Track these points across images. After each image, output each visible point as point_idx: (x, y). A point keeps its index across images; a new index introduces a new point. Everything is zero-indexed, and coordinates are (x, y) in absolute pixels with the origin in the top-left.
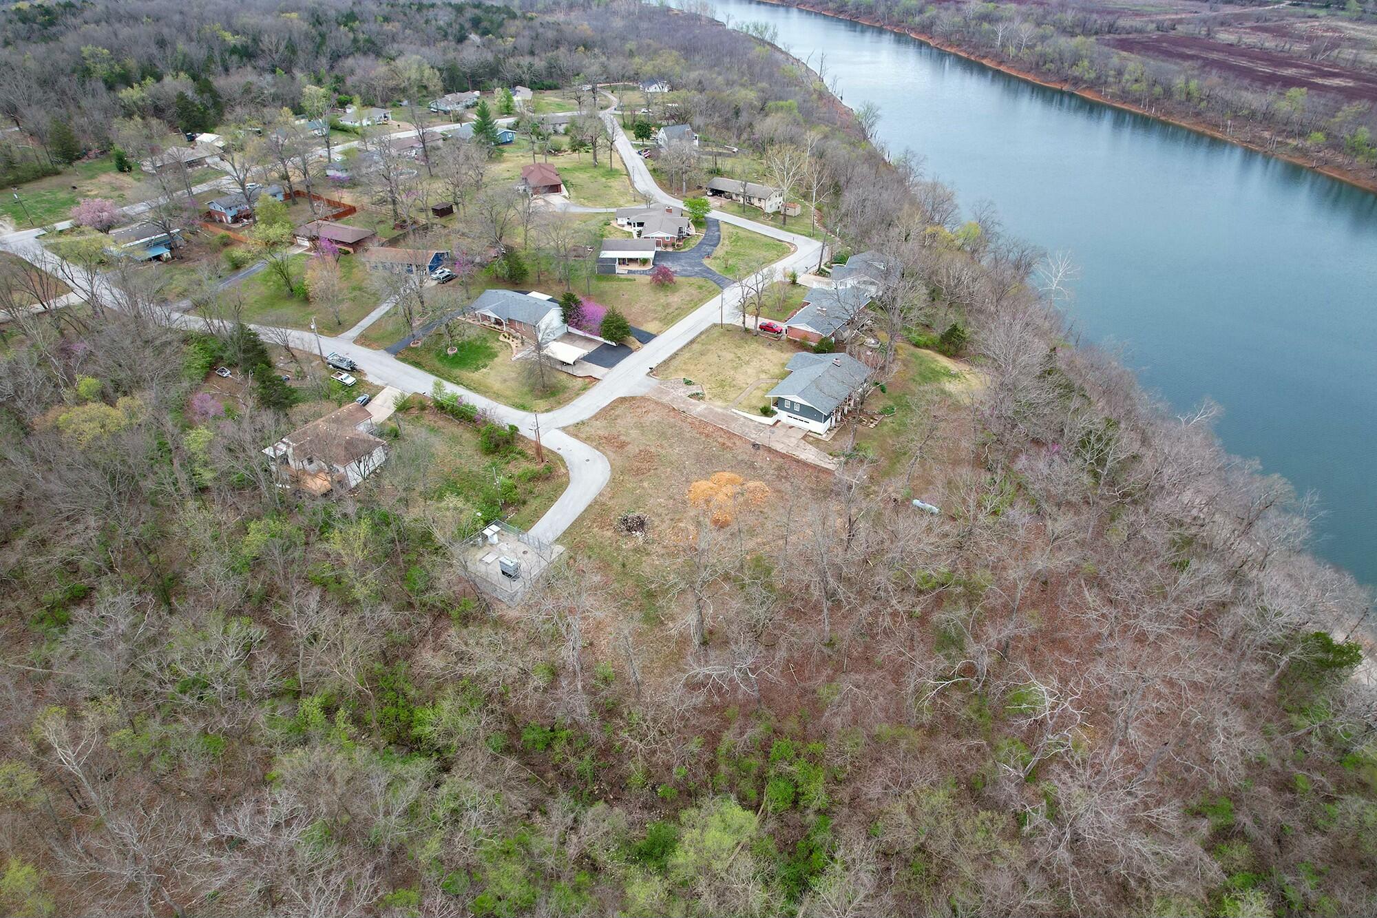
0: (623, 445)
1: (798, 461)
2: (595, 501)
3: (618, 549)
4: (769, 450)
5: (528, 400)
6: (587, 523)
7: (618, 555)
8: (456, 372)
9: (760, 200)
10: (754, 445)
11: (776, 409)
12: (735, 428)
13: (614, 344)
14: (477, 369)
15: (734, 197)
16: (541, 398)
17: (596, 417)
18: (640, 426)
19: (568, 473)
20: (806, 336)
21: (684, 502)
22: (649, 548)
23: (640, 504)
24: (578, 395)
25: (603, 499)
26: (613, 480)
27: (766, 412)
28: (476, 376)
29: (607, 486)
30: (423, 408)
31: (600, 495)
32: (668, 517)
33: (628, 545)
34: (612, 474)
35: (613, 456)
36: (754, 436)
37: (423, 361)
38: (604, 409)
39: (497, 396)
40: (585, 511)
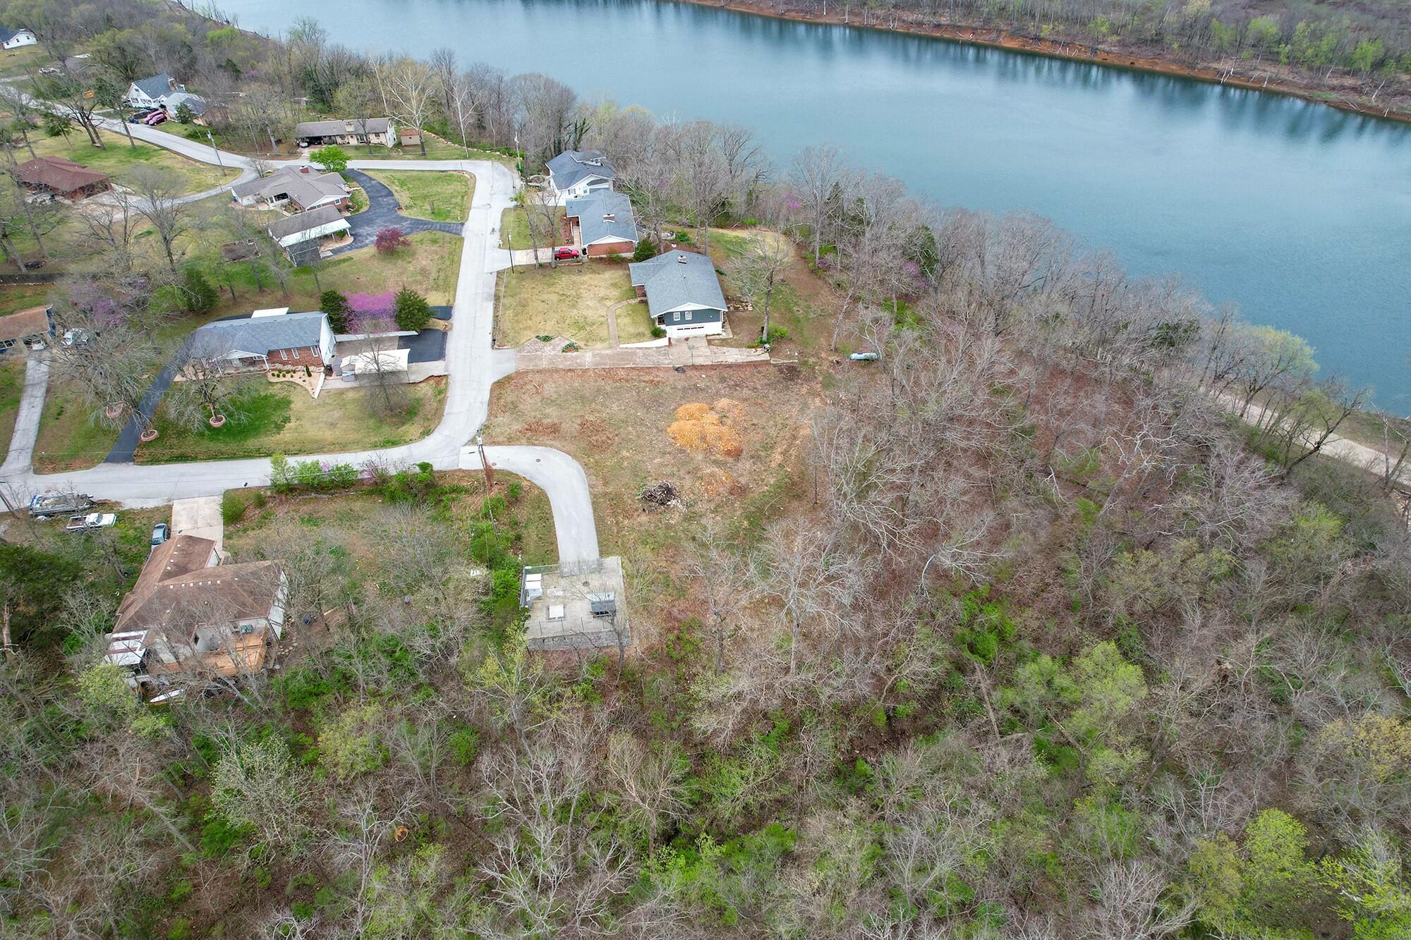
0: (556, 428)
1: (730, 366)
2: (594, 496)
3: (669, 527)
4: (694, 367)
5: (387, 431)
8: (252, 443)
9: (377, 135)
10: (677, 369)
11: (663, 327)
12: (641, 362)
13: (414, 333)
14: (279, 428)
15: (339, 140)
16: (403, 424)
17: (491, 414)
19: (532, 483)
20: (612, 249)
21: (682, 451)
22: (696, 509)
23: (642, 474)
24: (440, 401)
25: (600, 490)
26: (586, 466)
27: (658, 334)
28: (287, 435)
29: (588, 475)
30: (261, 502)
31: (591, 486)
32: (683, 471)
33: (674, 518)
34: (579, 461)
35: (558, 443)
36: (667, 362)
37: (187, 450)
38: (490, 403)
39: (343, 447)
40: (595, 510)
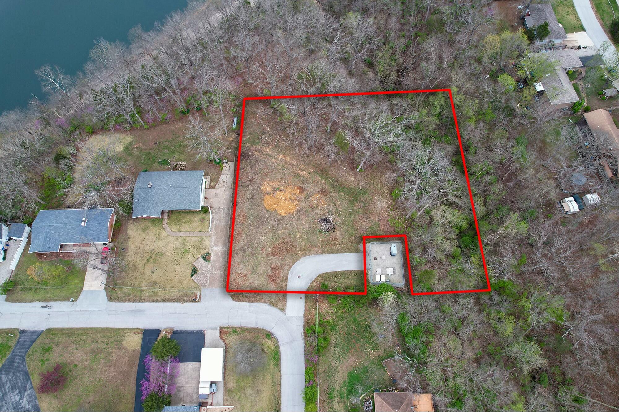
0: (274, 269)
2: (324, 252)
6: (338, 247)
7: (346, 221)
18: (254, 270)
19: (315, 280)
21: (299, 211)
23: (312, 230)
24: (243, 329)
25: (319, 250)
26: (304, 254)
29: (310, 254)
31: (317, 253)
32: (312, 213)
33: (339, 221)
34: (300, 258)
35: (286, 268)
40: (332, 253)
